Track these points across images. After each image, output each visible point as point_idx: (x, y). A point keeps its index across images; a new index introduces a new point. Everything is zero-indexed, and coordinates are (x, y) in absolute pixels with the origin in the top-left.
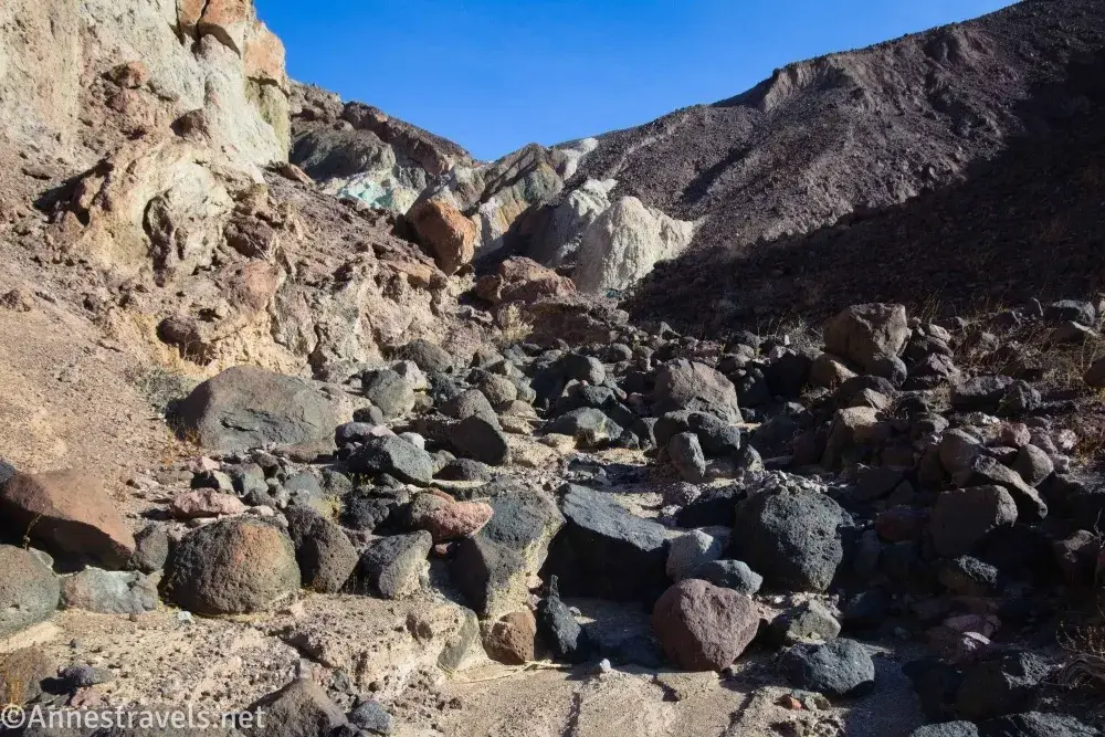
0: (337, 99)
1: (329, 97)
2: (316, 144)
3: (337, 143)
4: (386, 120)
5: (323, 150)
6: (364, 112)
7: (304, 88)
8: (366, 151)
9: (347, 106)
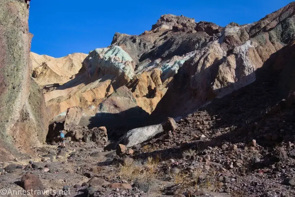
0: (193, 21)
1: (189, 21)
2: (174, 41)
3: (185, 39)
4: (217, 28)
5: (177, 44)
6: (206, 26)
7: (177, 18)
8: (198, 41)
9: (198, 24)
